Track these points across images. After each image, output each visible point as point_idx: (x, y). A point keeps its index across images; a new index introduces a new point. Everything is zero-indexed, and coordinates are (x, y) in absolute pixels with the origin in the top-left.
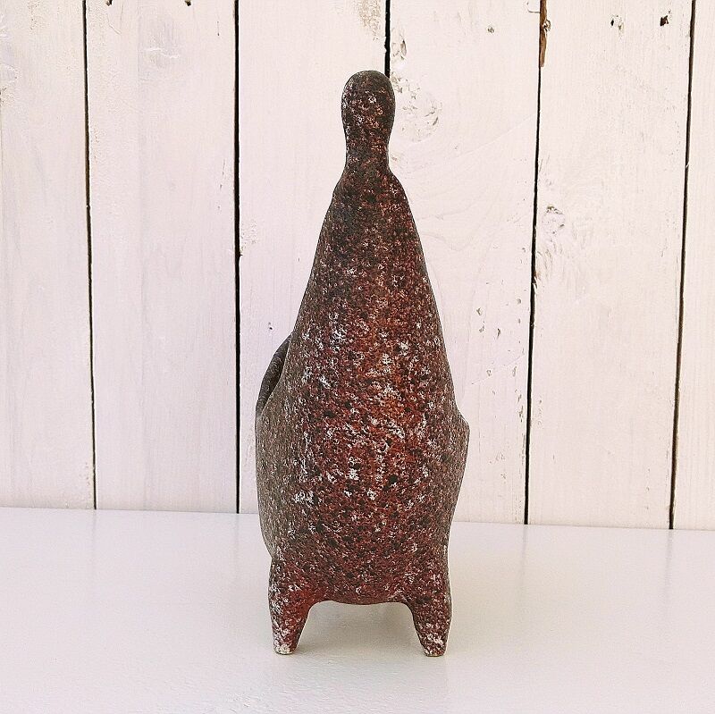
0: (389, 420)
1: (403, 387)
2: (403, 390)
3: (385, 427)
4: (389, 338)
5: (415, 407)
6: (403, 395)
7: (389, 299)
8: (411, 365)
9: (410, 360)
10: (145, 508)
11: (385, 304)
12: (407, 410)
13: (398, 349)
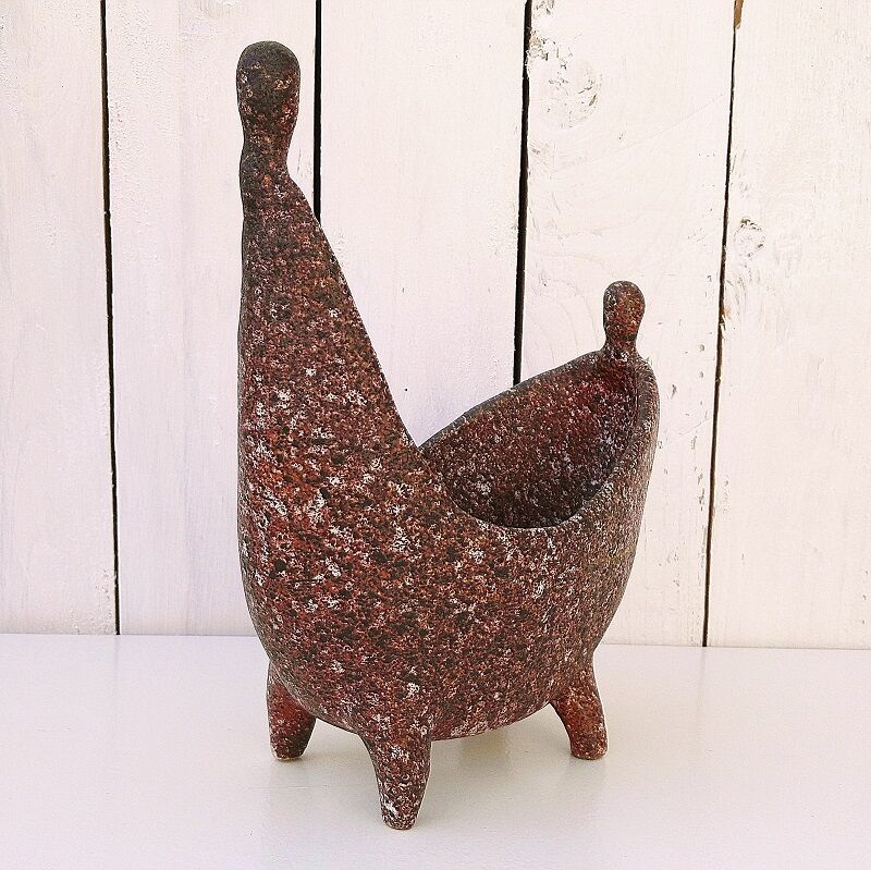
0: (264, 488)
1: (279, 448)
2: (279, 452)
3: (261, 496)
4: (264, 382)
5: (301, 478)
6: (280, 458)
7: (266, 333)
8: (293, 422)
9: (292, 415)
10: (188, 633)
11: (261, 338)
12: (287, 479)
13: (275, 398)
